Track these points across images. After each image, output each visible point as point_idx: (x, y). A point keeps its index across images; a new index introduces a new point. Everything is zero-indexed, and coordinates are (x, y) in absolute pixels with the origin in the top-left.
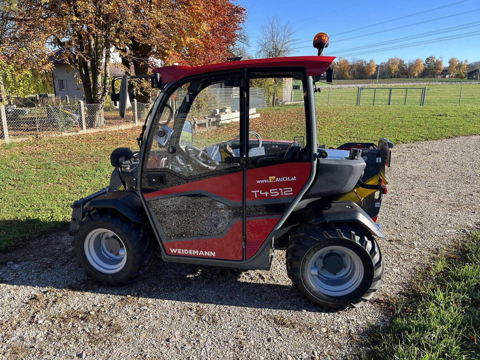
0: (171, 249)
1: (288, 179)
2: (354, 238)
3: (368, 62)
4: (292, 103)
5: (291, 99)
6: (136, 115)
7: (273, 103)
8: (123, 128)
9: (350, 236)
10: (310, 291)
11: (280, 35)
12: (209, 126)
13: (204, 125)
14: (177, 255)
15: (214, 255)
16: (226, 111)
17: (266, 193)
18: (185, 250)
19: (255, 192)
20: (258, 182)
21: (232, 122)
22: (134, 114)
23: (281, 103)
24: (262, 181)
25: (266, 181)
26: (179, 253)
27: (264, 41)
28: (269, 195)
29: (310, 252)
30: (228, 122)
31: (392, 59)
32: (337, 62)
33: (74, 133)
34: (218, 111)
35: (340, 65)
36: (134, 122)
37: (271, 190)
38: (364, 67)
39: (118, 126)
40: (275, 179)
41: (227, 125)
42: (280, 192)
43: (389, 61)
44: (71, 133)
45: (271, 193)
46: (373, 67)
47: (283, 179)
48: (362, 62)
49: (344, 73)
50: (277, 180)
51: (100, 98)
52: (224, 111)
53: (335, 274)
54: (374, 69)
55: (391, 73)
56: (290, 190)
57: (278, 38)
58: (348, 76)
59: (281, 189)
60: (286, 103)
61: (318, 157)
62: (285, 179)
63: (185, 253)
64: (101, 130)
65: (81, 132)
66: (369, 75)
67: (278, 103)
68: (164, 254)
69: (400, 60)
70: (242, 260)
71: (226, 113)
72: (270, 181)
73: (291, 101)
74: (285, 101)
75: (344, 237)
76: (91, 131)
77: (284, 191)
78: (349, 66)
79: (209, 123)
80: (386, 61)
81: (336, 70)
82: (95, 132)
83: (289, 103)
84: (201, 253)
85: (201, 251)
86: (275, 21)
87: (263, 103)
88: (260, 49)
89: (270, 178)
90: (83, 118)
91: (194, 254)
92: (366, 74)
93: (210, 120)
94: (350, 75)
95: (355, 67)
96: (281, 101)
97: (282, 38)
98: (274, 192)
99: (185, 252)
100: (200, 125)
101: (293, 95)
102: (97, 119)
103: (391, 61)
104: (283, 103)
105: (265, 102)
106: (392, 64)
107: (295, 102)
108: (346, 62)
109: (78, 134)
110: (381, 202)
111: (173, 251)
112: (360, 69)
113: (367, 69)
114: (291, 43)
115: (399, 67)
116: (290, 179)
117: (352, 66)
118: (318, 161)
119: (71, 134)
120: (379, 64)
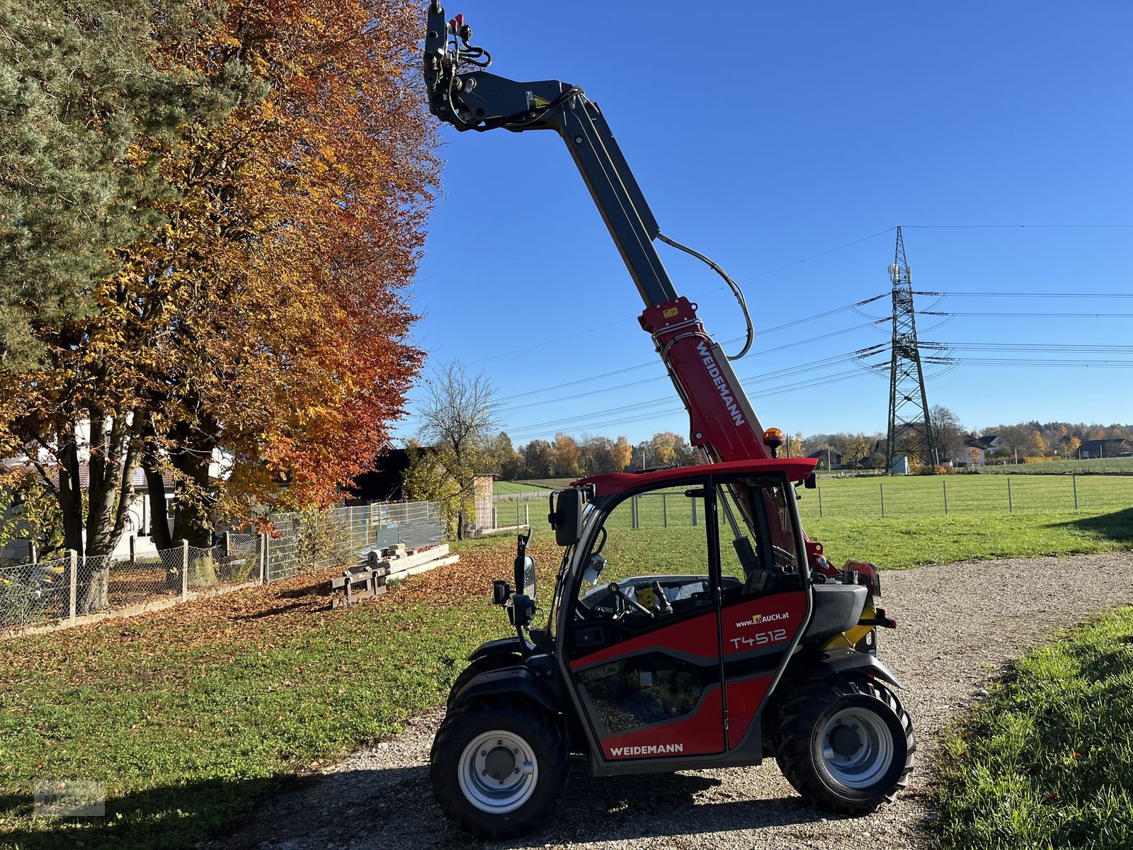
0: (612, 750)
1: (778, 617)
2: (874, 693)
3: (615, 442)
4: (496, 529)
5: (494, 522)
6: (184, 575)
7: (459, 533)
8: (155, 610)
9: (867, 689)
10: (828, 785)
11: (467, 395)
12: (373, 584)
13: (362, 585)
14: (622, 758)
15: (681, 750)
16: (398, 552)
17: (751, 641)
18: (635, 748)
19: (736, 640)
20: (738, 625)
21: (409, 576)
22: (181, 573)
23: (474, 531)
24: (744, 624)
25: (749, 623)
26: (625, 754)
27: (433, 406)
28: (755, 642)
29: (820, 722)
30: (402, 576)
31: (661, 435)
32: (553, 443)
33: (50, 628)
34: (379, 553)
35: (558, 449)
36: (180, 592)
37: (757, 635)
38: (609, 451)
39: (144, 605)
40: (761, 619)
41: (404, 582)
42: (769, 636)
43: (654, 439)
44: (44, 627)
45: (757, 639)
46: (626, 451)
47: (771, 618)
48: (602, 441)
49: (569, 465)
50: (764, 619)
51: (107, 540)
52: (393, 553)
53: (850, 759)
54: (628, 455)
55: (663, 462)
56: (782, 632)
57: (463, 401)
58: (578, 470)
59: (771, 633)
60: (485, 532)
61: (812, 583)
62: (774, 617)
63: (636, 753)
64: (108, 616)
65: (64, 624)
66: (621, 466)
67: (469, 532)
68: (601, 760)
69: (675, 436)
70: (725, 752)
71: (398, 557)
72: (755, 622)
73: (494, 528)
74: (482, 528)
75: (861, 693)
76: (87, 620)
77: (774, 634)
78: (578, 449)
79: (373, 580)
80: (649, 439)
81: (551, 458)
82: (94, 621)
83: (490, 531)
84: (661, 749)
85: (661, 746)
86: (455, 369)
87: (437, 534)
88: (425, 421)
89: (754, 617)
90: (71, 589)
91: (649, 752)
92: (613, 466)
93: (374, 574)
94: (580, 467)
95: (590, 452)
96: (473, 528)
97: (473, 400)
98: (761, 639)
99: (634, 751)
100: (355, 586)
101: (496, 515)
102: (93, 591)
103: (659, 439)
104: (479, 531)
105: (443, 531)
106: (662, 444)
107: (502, 529)
108: (571, 441)
109: (58, 628)
110: (875, 648)
111: (616, 752)
112: (601, 456)
113: (615, 456)
114: (493, 409)
115: (677, 450)
116: (781, 616)
117: (584, 451)
118: (813, 588)
119: (43, 630)
120: (636, 445)
